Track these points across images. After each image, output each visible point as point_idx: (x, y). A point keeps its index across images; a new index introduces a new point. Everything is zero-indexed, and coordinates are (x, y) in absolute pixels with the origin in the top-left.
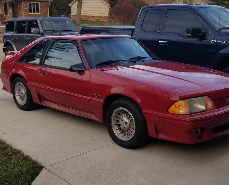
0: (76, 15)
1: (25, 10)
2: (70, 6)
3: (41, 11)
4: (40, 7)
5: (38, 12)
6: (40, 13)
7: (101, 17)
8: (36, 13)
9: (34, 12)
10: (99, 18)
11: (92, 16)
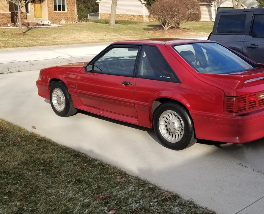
0: (110, 13)
1: (49, 8)
2: (97, 3)
3: (67, 8)
4: (67, 3)
5: (64, 10)
6: (66, 11)
7: (134, 16)
8: (62, 11)
9: (60, 9)
10: (132, 17)
11: (123, 15)
